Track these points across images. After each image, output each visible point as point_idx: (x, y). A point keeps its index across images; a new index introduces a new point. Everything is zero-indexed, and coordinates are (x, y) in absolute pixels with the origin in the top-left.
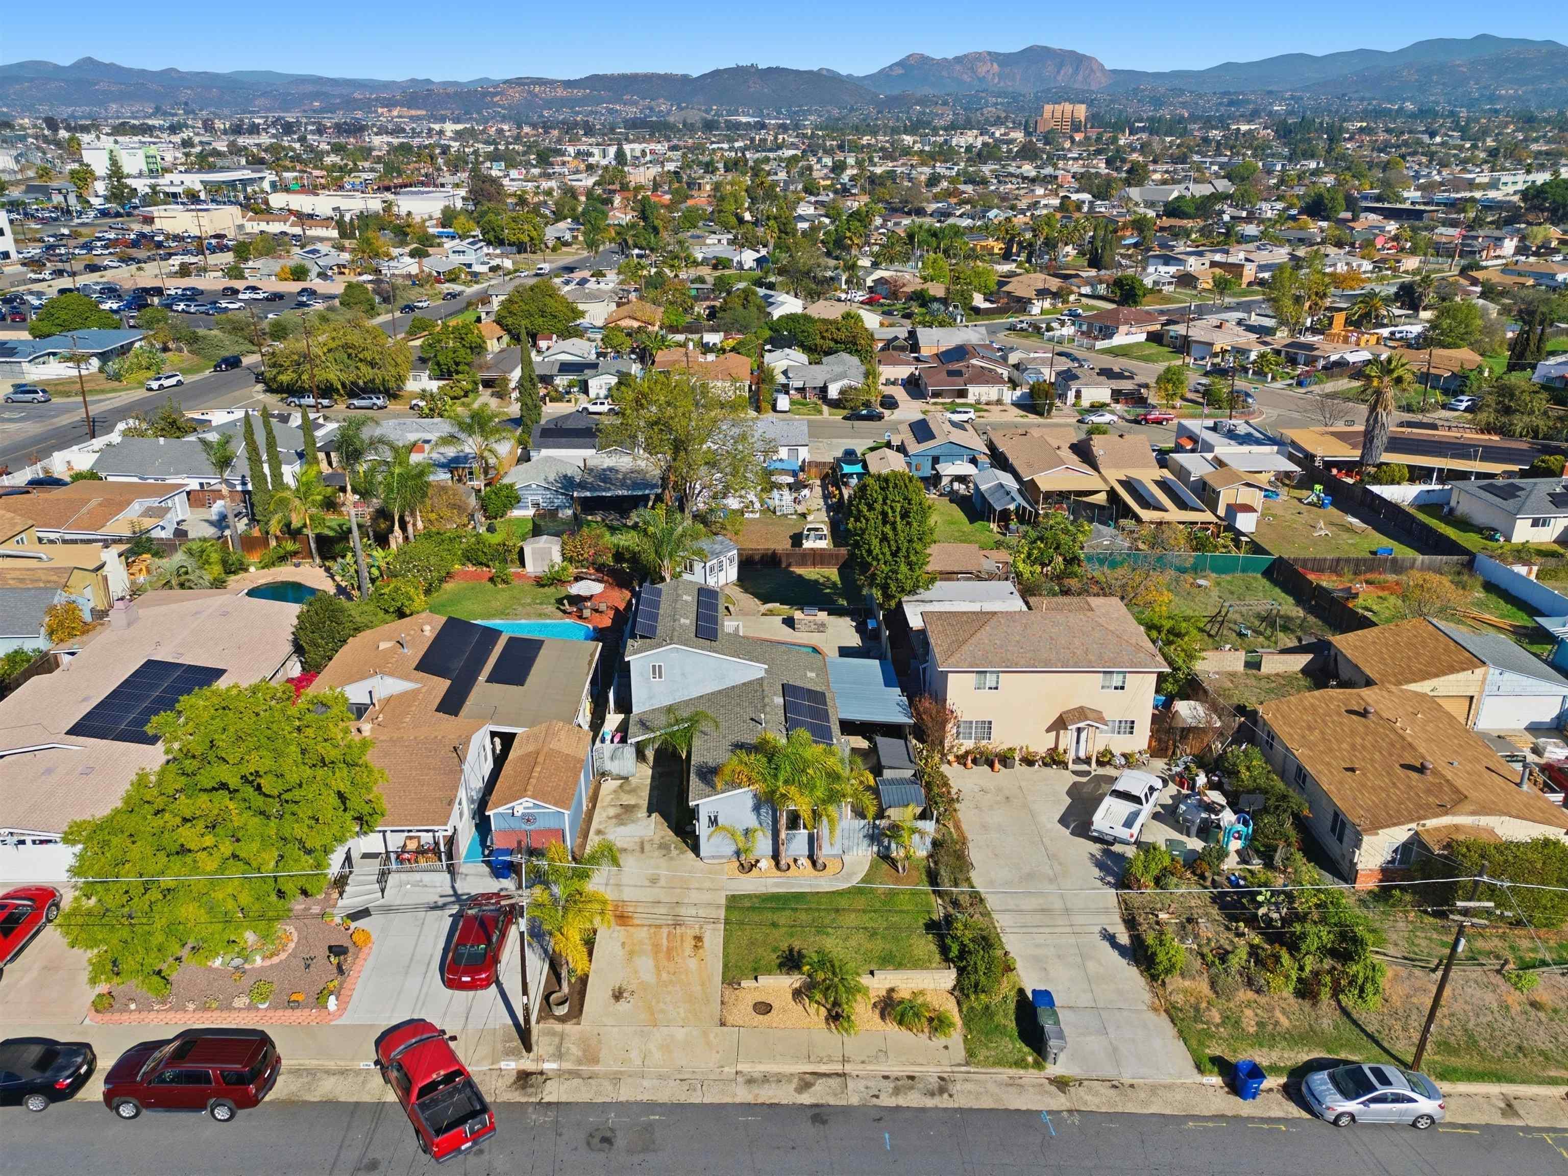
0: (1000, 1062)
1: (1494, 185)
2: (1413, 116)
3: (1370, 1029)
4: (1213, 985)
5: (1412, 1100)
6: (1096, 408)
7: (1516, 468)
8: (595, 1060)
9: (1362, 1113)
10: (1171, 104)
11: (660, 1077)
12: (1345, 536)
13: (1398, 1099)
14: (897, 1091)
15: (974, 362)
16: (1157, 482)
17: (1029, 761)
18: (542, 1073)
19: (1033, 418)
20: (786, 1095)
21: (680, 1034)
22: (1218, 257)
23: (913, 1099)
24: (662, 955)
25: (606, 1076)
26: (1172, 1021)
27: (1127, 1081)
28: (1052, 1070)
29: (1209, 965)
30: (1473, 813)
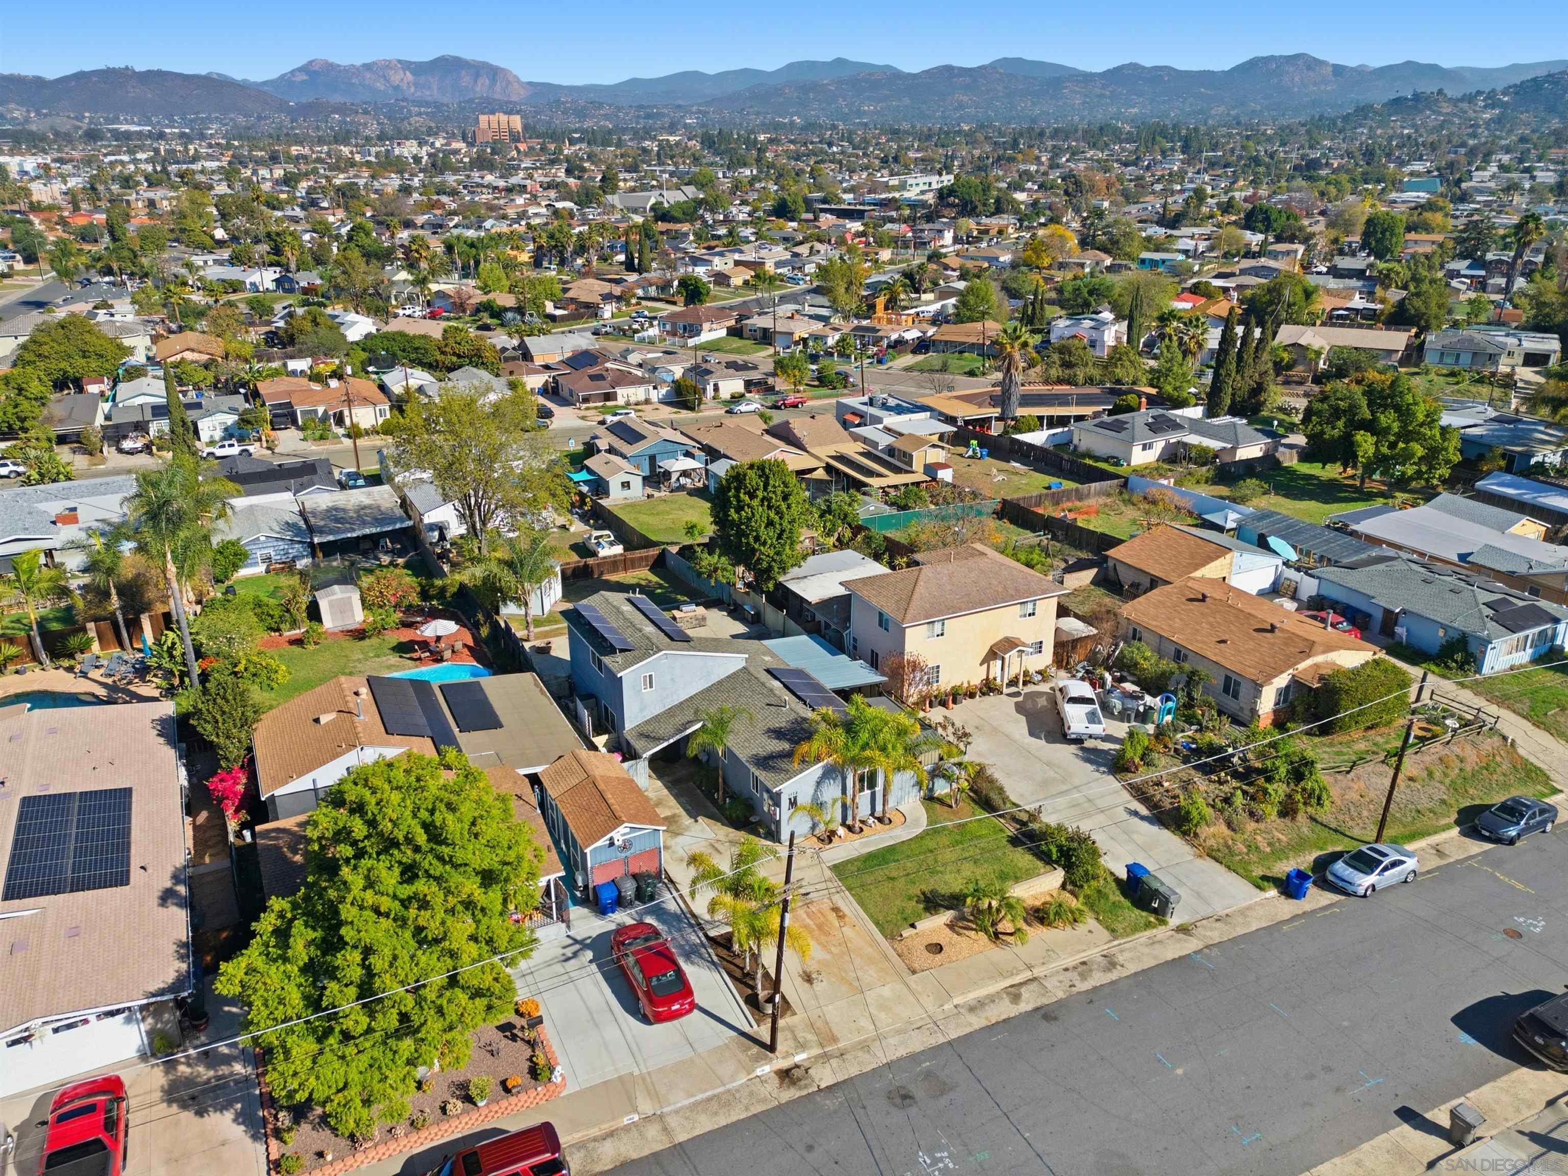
0: (1135, 929)
1: (903, 187)
2: (803, 129)
3: (1333, 826)
4: (1229, 825)
5: (1402, 862)
6: (736, 398)
7: (1100, 408)
8: (834, 1039)
9: (1380, 882)
10: (594, 116)
11: (899, 1032)
12: (1016, 478)
13: (1394, 864)
14: (1083, 977)
15: (608, 365)
16: (861, 454)
17: (972, 695)
18: (797, 1066)
19: (685, 414)
20: (1005, 1010)
21: (886, 991)
22: (737, 256)
23: (1099, 978)
24: (817, 933)
25: (854, 1047)
26: (1217, 860)
27: (1223, 913)
28: (1174, 921)
29: (1221, 811)
30: (1324, 652)
